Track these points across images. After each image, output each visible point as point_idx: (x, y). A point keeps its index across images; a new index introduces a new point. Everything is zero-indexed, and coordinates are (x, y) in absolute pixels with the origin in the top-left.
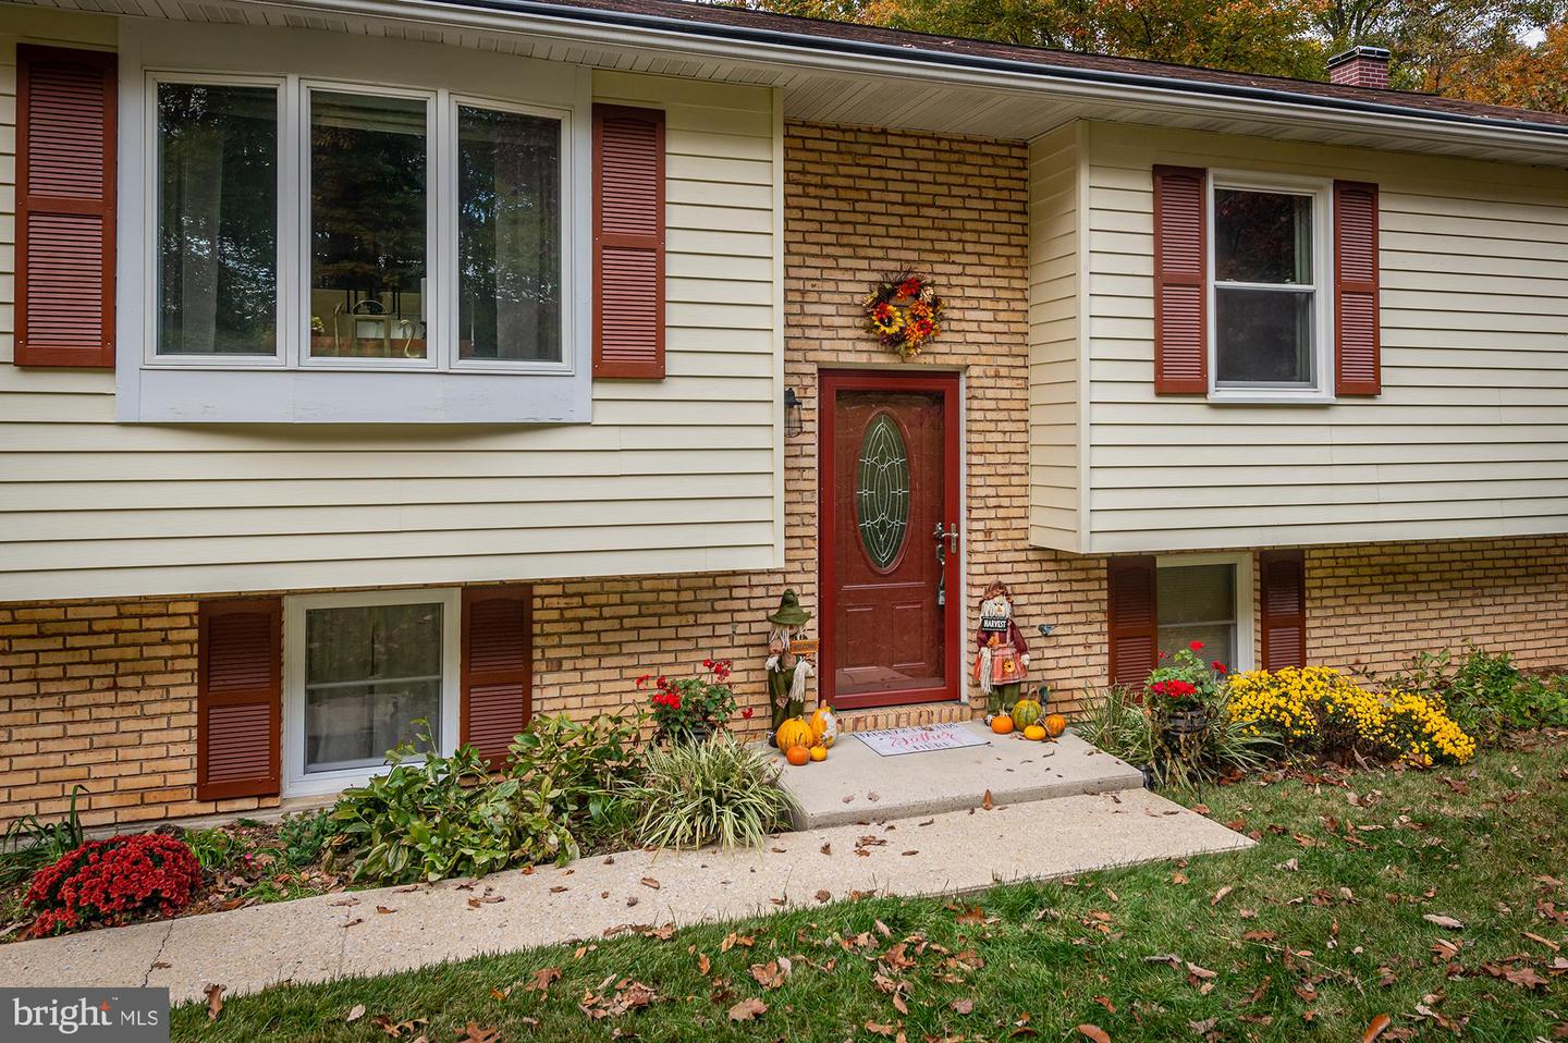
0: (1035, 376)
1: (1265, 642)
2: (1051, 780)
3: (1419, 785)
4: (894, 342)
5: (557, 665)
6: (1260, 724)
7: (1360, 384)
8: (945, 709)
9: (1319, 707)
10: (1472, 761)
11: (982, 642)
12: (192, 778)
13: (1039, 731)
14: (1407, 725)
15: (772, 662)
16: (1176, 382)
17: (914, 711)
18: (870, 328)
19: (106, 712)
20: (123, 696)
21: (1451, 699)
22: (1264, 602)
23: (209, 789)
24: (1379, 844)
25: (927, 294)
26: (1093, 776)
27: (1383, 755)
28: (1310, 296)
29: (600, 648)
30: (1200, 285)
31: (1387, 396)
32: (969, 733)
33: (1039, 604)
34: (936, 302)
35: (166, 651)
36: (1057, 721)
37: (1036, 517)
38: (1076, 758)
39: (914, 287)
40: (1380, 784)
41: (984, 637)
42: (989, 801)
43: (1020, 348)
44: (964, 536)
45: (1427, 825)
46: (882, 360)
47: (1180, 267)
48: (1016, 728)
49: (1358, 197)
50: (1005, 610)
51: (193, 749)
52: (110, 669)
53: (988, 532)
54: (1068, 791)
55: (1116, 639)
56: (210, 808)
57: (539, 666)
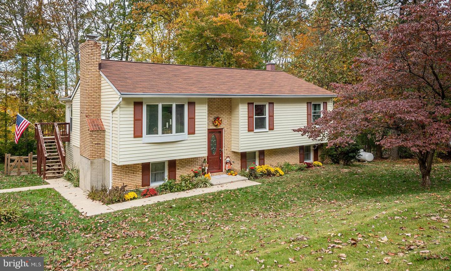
0: (232, 129)
1: (259, 162)
2: (238, 180)
3: (278, 178)
4: (216, 126)
5: (178, 169)
6: (260, 172)
7: (271, 128)
8: (222, 173)
9: (267, 170)
10: (284, 175)
11: (226, 164)
12: (141, 184)
13: (234, 175)
14: (277, 171)
15: (203, 167)
16: (250, 130)
17: (218, 173)
18: (213, 124)
19: (133, 177)
20: (134, 175)
21: (282, 169)
22: (259, 157)
23: (143, 186)
24: (274, 183)
25: (220, 119)
26: (243, 179)
27: (274, 175)
28: (266, 117)
29: (183, 167)
30: (253, 118)
31: (275, 130)
32: (225, 176)
33: (232, 158)
34: (221, 120)
35: (139, 169)
36: (236, 173)
37: (232, 147)
38: (239, 177)
39: (218, 118)
40: (274, 178)
41: (227, 163)
42: (232, 182)
43: (230, 125)
44: (223, 150)
45: (278, 181)
46: (214, 128)
47: (251, 115)
48: (231, 174)
49: (271, 104)
50: (229, 160)
51: (141, 181)
52: (133, 171)
53: (227, 149)
54: (240, 181)
55: (242, 162)
56: (143, 188)
57: (177, 169)
